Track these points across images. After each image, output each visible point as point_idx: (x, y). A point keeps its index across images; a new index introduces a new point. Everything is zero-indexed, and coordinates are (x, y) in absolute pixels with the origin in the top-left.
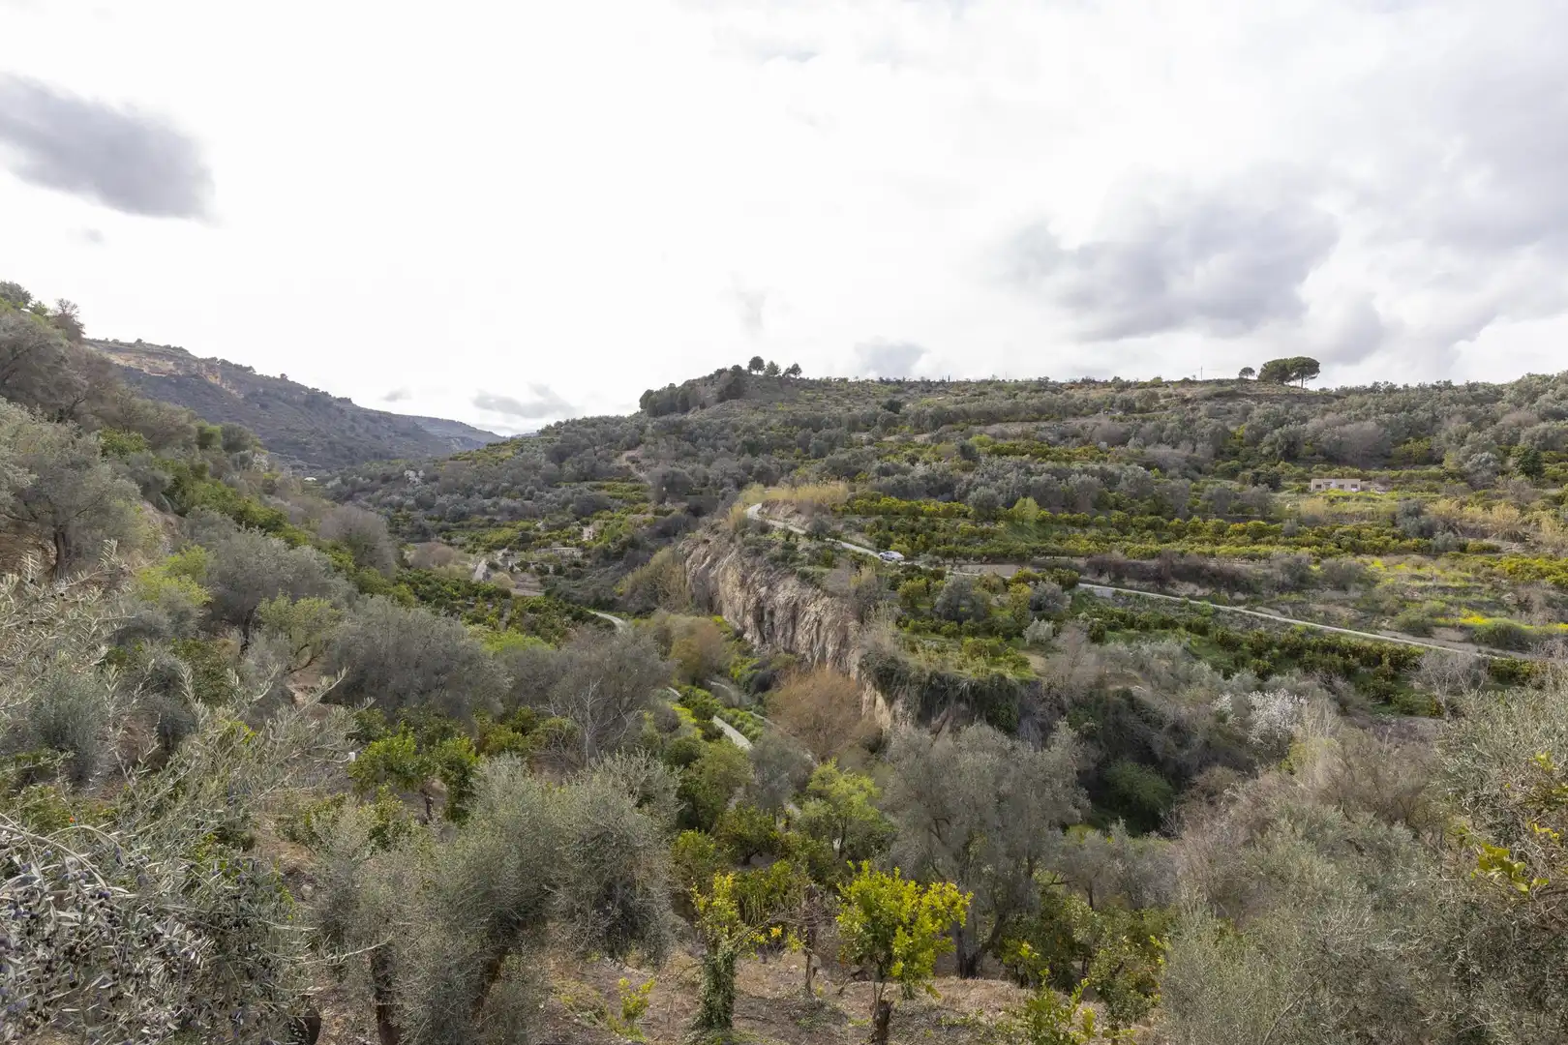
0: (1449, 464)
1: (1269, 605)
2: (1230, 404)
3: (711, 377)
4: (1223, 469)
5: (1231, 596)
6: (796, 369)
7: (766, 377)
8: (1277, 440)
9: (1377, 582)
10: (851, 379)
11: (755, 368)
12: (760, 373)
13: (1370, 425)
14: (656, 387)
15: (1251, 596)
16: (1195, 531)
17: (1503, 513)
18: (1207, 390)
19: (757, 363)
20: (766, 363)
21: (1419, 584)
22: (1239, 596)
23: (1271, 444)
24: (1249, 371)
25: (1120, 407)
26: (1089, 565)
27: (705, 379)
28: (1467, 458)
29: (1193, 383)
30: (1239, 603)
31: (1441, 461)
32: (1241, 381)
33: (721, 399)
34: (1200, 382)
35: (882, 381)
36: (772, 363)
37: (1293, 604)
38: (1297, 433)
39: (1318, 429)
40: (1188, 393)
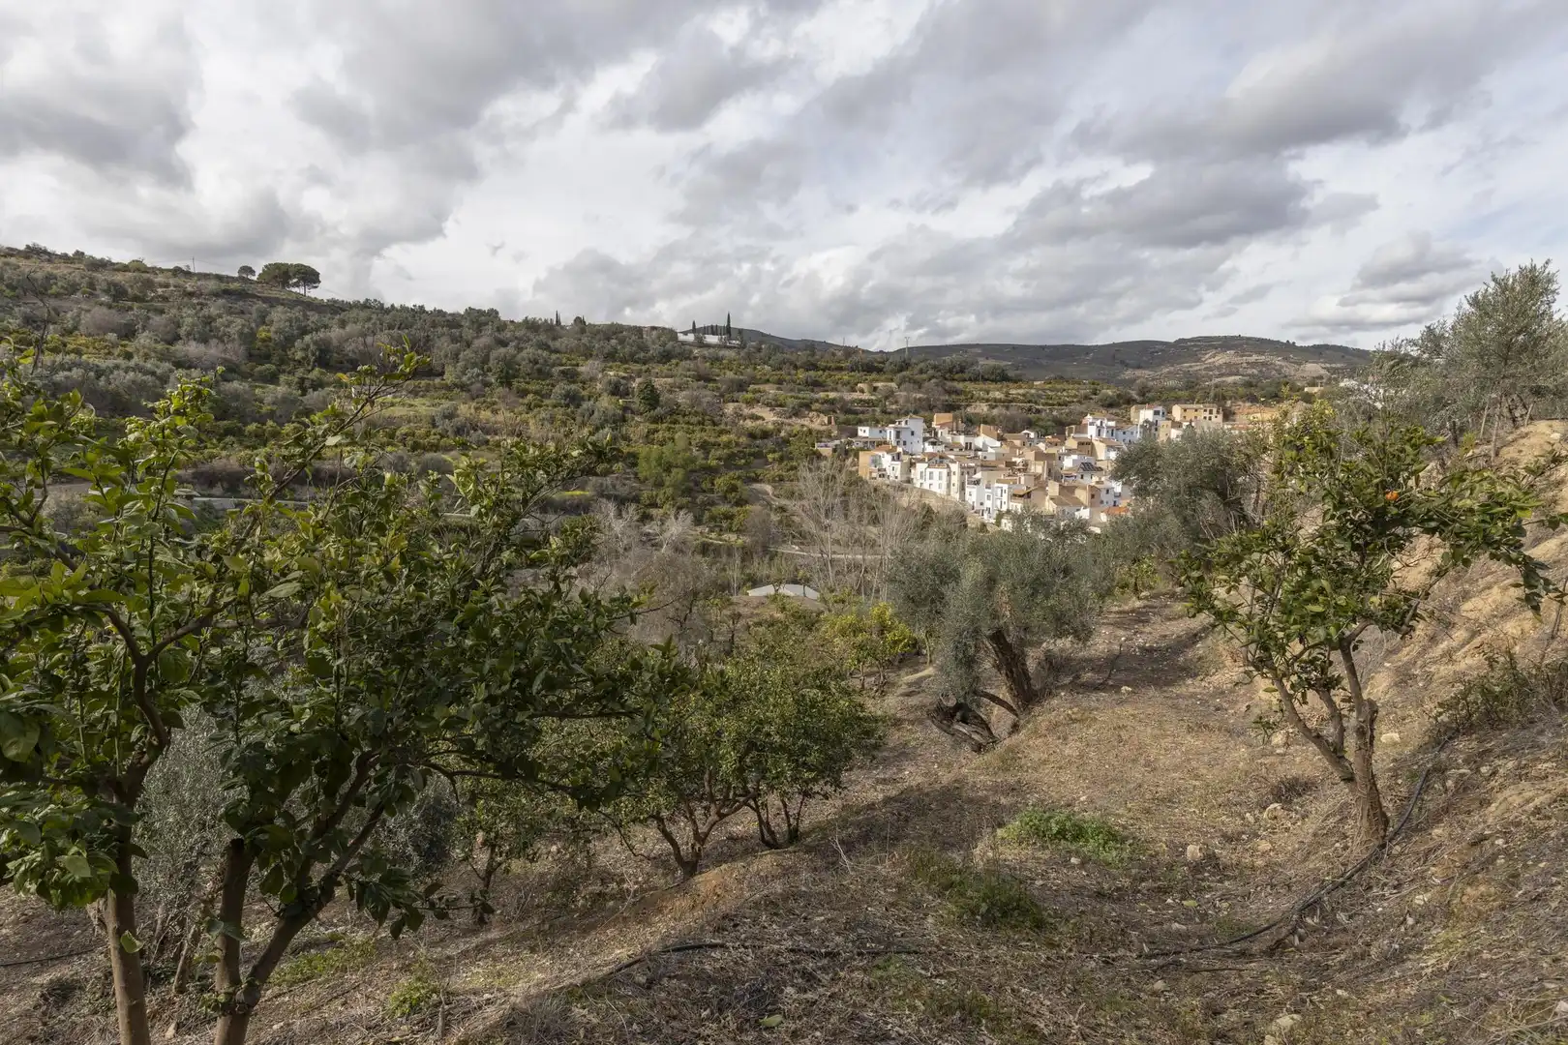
0: (449, 377)
2: (241, 303)
4: (260, 372)
8: (308, 346)
16: (276, 435)
18: (212, 285)
23: (303, 349)
24: (248, 270)
25: (107, 292)
26: (195, 476)
28: (463, 373)
29: (188, 274)
31: (442, 374)
32: (241, 279)
34: (195, 274)
38: (328, 341)
39: (344, 338)
40: (190, 286)
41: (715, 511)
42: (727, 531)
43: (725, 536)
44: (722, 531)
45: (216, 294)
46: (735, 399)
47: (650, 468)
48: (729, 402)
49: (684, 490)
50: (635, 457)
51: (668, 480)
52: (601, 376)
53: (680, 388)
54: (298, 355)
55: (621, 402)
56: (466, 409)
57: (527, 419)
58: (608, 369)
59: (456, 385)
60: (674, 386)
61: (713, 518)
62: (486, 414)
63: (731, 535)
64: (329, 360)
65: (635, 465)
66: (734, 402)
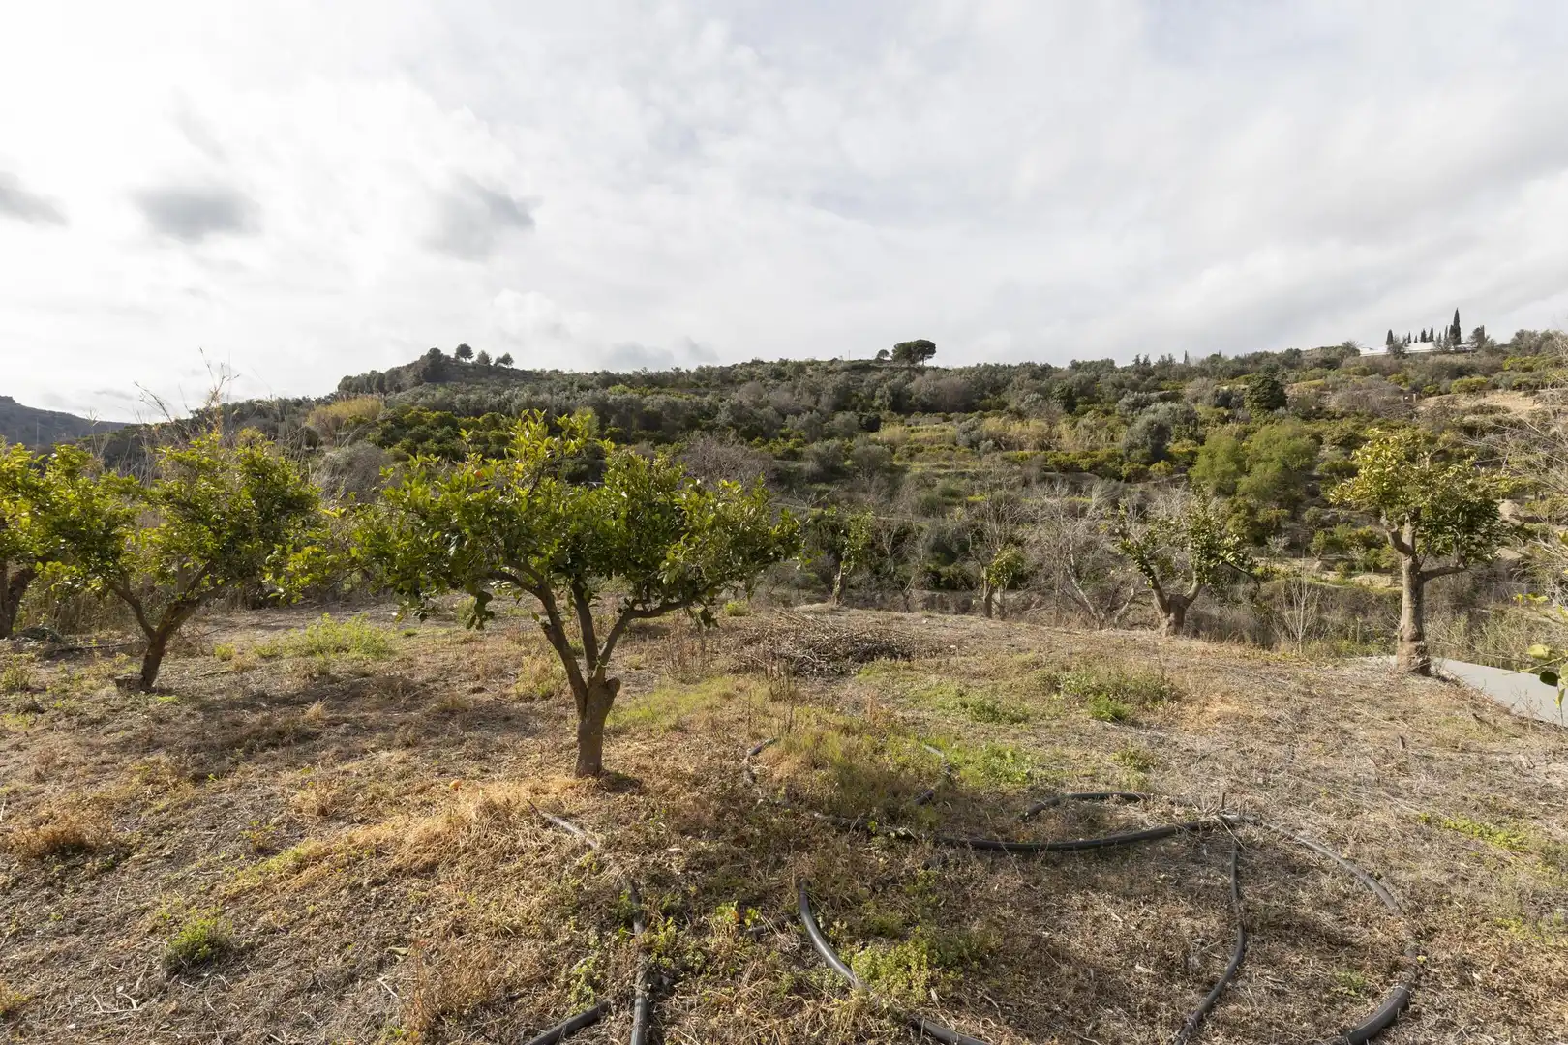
6: (507, 359)
7: (475, 365)
9: (905, 472)
10: (566, 372)
11: (463, 356)
12: (471, 361)
14: (357, 374)
17: (1038, 426)
19: (464, 351)
20: (476, 353)
21: (942, 471)
24: (884, 353)
28: (1023, 400)
29: (840, 362)
33: (417, 382)
36: (483, 353)
37: (819, 493)
38: (901, 386)
39: (919, 386)
40: (831, 368)
41: (1340, 532)
42: (1367, 569)
43: (1362, 579)
44: (1353, 568)
45: (845, 369)
46: (1442, 389)
47: (1212, 466)
48: (1430, 395)
49: (1280, 501)
50: (1194, 454)
51: (1244, 482)
52: (1209, 393)
53: (1334, 390)
54: (877, 402)
55: (1227, 413)
56: (992, 424)
57: (1063, 427)
58: (1222, 384)
59: (1011, 412)
60: (1325, 388)
61: (1336, 546)
62: (1016, 428)
63: (1375, 577)
64: (902, 405)
65: (1190, 465)
66: (1441, 394)
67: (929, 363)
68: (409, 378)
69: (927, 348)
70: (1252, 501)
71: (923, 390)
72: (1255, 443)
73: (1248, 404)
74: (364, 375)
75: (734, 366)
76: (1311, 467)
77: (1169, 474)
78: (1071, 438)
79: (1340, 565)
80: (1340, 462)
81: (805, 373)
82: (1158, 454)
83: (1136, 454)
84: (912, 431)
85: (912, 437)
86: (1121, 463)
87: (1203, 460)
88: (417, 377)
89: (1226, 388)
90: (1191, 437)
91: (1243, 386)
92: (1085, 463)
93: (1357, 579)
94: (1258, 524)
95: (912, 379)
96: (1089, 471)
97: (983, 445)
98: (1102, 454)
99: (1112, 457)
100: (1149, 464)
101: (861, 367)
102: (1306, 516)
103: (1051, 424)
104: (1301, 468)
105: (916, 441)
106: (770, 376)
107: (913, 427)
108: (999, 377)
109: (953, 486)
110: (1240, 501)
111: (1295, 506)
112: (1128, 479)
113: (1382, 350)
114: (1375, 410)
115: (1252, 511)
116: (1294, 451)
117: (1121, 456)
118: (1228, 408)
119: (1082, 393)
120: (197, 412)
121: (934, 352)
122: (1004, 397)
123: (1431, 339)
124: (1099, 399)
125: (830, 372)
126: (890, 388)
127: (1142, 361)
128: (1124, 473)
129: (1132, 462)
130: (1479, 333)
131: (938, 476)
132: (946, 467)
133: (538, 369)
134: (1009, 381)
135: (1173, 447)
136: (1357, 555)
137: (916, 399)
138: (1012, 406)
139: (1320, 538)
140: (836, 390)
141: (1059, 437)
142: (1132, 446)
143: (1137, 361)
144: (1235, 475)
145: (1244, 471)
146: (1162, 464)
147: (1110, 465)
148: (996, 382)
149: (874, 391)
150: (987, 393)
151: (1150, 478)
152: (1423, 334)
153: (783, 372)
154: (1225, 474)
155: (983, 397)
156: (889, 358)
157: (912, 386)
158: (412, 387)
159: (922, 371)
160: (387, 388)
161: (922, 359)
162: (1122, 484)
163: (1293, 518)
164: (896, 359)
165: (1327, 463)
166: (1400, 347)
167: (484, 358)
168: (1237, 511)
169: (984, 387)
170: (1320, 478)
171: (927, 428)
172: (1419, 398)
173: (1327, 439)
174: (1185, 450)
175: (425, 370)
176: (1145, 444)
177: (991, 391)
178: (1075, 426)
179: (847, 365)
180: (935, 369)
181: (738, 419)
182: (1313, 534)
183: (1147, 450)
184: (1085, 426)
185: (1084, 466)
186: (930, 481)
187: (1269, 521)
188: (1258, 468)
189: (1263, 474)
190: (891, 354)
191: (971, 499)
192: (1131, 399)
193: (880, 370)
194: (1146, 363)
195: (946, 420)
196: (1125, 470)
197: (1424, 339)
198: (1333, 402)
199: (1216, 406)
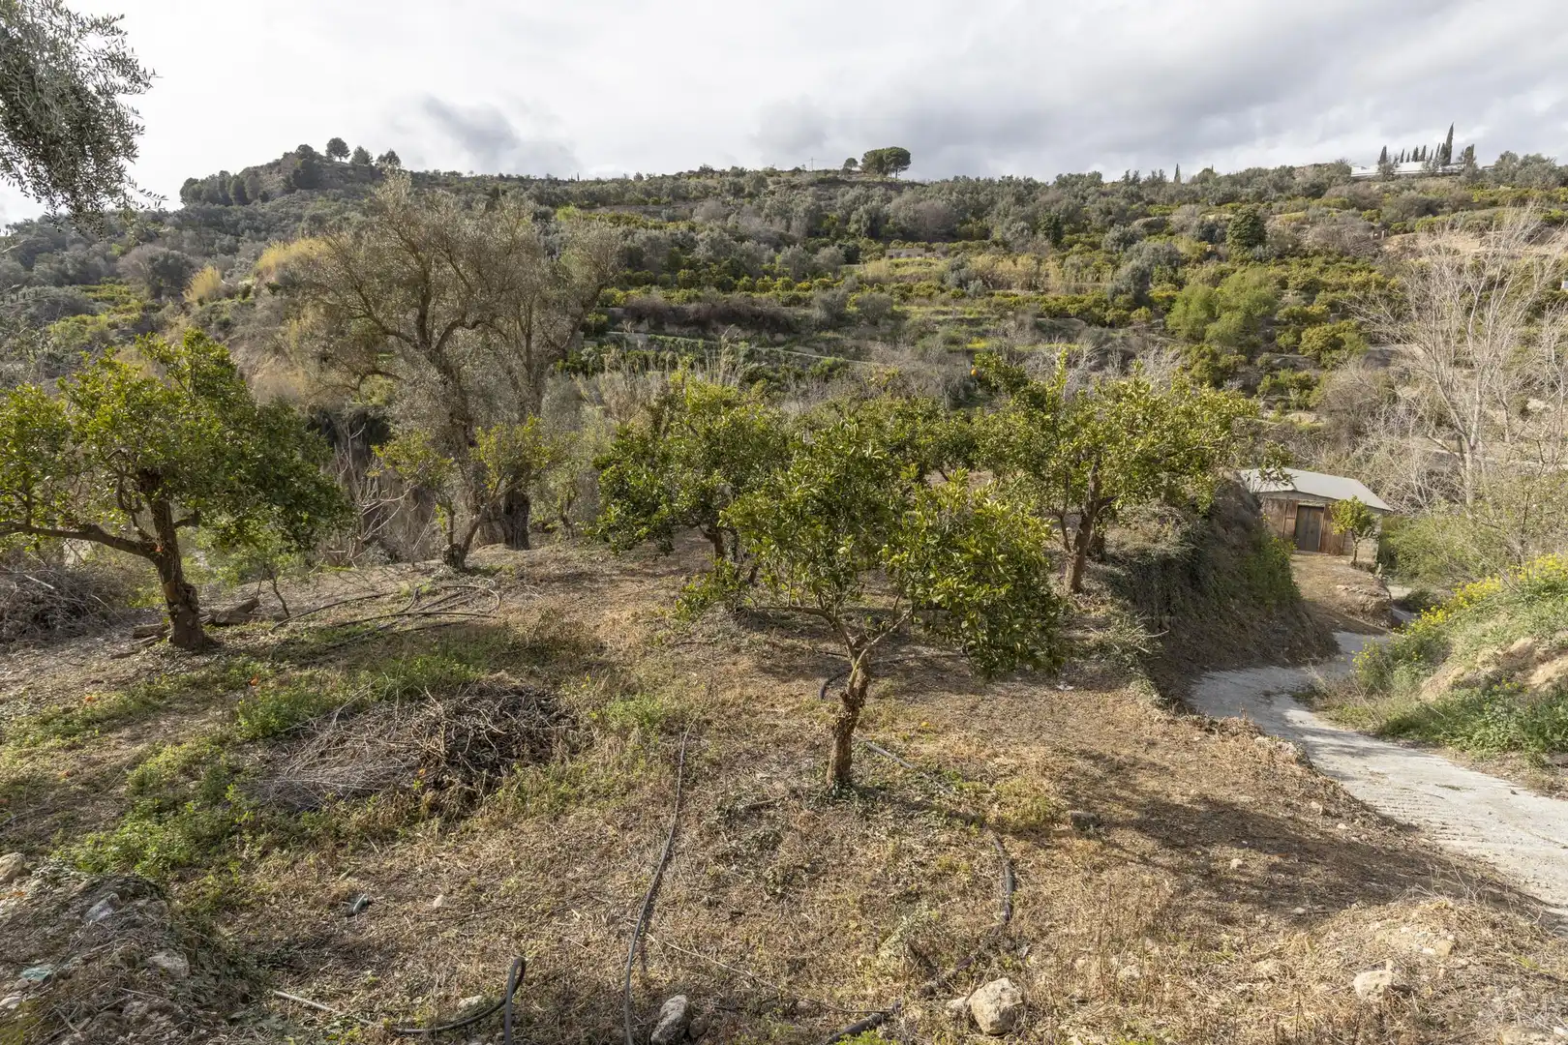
1: (805, 345)
3: (277, 163)
5: (772, 337)
6: (392, 157)
7: (353, 166)
9: (906, 319)
10: (465, 174)
11: (336, 154)
12: (347, 161)
13: (940, 204)
14: (201, 175)
15: (792, 336)
16: (764, 289)
17: (1025, 263)
19: (337, 147)
20: (352, 149)
21: (941, 318)
22: (780, 337)
23: (857, 222)
24: (852, 162)
26: (625, 311)
27: (271, 166)
28: (1008, 229)
29: (803, 172)
30: (779, 344)
32: (844, 170)
33: (289, 189)
35: (501, 176)
36: (360, 149)
37: (828, 341)
38: (878, 209)
39: (898, 208)
40: (796, 180)
41: (1284, 375)
42: (1300, 407)
43: (1294, 416)
44: (1288, 407)
45: (812, 184)
46: (1408, 228)
47: (1186, 313)
48: (1396, 233)
49: (1241, 346)
50: (1171, 300)
51: (1213, 329)
52: (1196, 223)
53: (1313, 224)
54: (853, 227)
55: (1209, 248)
56: (980, 261)
57: (1051, 266)
58: (1208, 212)
59: (996, 243)
60: (1305, 221)
61: (1279, 388)
62: (1005, 266)
63: (1302, 414)
64: (879, 230)
65: (1168, 310)
66: (1406, 232)
67: (903, 176)
68: (274, 183)
69: (901, 158)
70: (1216, 347)
71: (901, 215)
72: (1227, 289)
73: (1229, 240)
74: (213, 177)
75: (680, 174)
76: (1272, 313)
77: (1148, 320)
78: (1059, 278)
79: (1279, 405)
80: (1297, 308)
81: (766, 187)
82: (1140, 300)
83: (1120, 299)
84: (897, 266)
85: (899, 272)
86: (1106, 309)
87: (1179, 308)
88: (287, 181)
89: (1211, 217)
90: (1171, 280)
91: (1228, 216)
92: (1072, 309)
93: (1289, 417)
94: (1219, 369)
95: (889, 200)
96: (1077, 316)
97: (972, 286)
98: (1089, 299)
99: (1097, 303)
100: (1129, 310)
101: (828, 181)
102: (1259, 362)
103: (1039, 262)
104: (1263, 316)
105: (903, 277)
106: (728, 191)
107: (895, 260)
108: (982, 198)
109: (953, 333)
110: (1206, 348)
111: (1251, 351)
112: (1111, 325)
113: (1373, 170)
114: (1344, 247)
115: (1215, 357)
116: (1257, 299)
117: (1106, 301)
118: (1211, 242)
119: (1069, 219)
120: (16, 226)
121: (909, 162)
122: (987, 222)
123: (1422, 159)
124: (1085, 226)
125: (794, 187)
126: (867, 212)
127: (1131, 176)
128: (1108, 320)
129: (1117, 308)
130: (1469, 152)
131: (938, 323)
132: (945, 313)
133: (431, 171)
134: (993, 203)
135: (1156, 291)
136: (1293, 396)
137: (895, 224)
138: (997, 235)
139: (1266, 381)
140: (807, 211)
141: (1047, 276)
142: (1117, 292)
143: (1127, 177)
144: (1206, 322)
145: (1213, 317)
146: (1143, 310)
147: (1097, 311)
148: (978, 203)
149: (849, 214)
150: (968, 215)
151: (1131, 324)
152: (1416, 152)
153: (742, 187)
154: (1197, 321)
155: (966, 222)
156: (858, 169)
157: (889, 208)
158: (282, 195)
159: (898, 187)
160: (249, 196)
161: (895, 170)
162: (1107, 329)
163: (1250, 362)
164: (865, 170)
165: (1287, 309)
166: (1390, 167)
167: (362, 155)
168: (1202, 357)
169: (966, 210)
170: (1278, 323)
171: (912, 263)
172: (1387, 235)
173: (1291, 283)
174: (1164, 294)
175: (296, 172)
176: (1129, 289)
177: (973, 214)
178: (1062, 265)
179: (814, 179)
180: (912, 185)
181: (718, 253)
182: (1262, 377)
183: (1130, 296)
184: (1072, 265)
185: (1072, 312)
186: (930, 328)
187: (1227, 367)
188: (1225, 315)
189: (1228, 322)
190: (860, 163)
191: (969, 346)
192: (1117, 234)
193: (852, 185)
194: (1136, 180)
195: (928, 250)
196: (1110, 315)
197: (1416, 158)
198: (1310, 238)
199: (1201, 239)
